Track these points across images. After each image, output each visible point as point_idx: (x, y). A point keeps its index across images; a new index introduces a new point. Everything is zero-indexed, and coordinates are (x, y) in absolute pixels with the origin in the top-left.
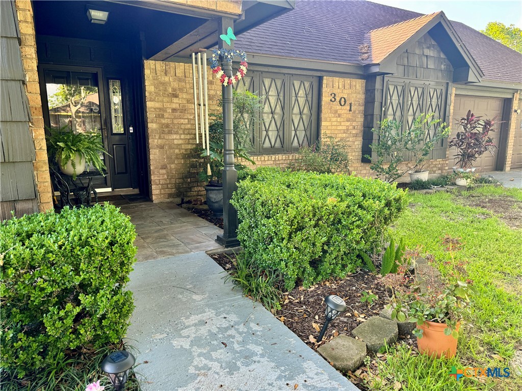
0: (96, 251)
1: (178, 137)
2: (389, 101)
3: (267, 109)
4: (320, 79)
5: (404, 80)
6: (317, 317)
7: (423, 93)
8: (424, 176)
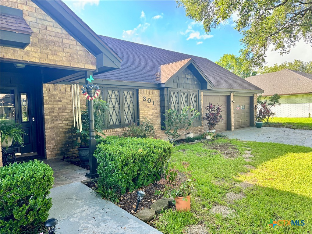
0: (37, 180)
1: (61, 122)
2: (171, 100)
3: (111, 105)
4: (137, 90)
5: (178, 90)
6: (135, 203)
7: (187, 95)
8: (192, 135)
